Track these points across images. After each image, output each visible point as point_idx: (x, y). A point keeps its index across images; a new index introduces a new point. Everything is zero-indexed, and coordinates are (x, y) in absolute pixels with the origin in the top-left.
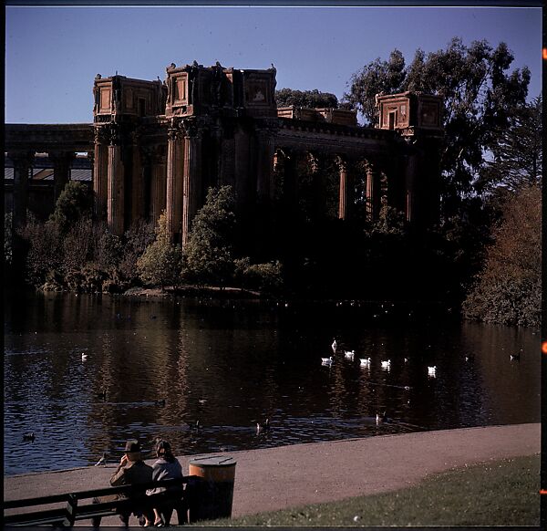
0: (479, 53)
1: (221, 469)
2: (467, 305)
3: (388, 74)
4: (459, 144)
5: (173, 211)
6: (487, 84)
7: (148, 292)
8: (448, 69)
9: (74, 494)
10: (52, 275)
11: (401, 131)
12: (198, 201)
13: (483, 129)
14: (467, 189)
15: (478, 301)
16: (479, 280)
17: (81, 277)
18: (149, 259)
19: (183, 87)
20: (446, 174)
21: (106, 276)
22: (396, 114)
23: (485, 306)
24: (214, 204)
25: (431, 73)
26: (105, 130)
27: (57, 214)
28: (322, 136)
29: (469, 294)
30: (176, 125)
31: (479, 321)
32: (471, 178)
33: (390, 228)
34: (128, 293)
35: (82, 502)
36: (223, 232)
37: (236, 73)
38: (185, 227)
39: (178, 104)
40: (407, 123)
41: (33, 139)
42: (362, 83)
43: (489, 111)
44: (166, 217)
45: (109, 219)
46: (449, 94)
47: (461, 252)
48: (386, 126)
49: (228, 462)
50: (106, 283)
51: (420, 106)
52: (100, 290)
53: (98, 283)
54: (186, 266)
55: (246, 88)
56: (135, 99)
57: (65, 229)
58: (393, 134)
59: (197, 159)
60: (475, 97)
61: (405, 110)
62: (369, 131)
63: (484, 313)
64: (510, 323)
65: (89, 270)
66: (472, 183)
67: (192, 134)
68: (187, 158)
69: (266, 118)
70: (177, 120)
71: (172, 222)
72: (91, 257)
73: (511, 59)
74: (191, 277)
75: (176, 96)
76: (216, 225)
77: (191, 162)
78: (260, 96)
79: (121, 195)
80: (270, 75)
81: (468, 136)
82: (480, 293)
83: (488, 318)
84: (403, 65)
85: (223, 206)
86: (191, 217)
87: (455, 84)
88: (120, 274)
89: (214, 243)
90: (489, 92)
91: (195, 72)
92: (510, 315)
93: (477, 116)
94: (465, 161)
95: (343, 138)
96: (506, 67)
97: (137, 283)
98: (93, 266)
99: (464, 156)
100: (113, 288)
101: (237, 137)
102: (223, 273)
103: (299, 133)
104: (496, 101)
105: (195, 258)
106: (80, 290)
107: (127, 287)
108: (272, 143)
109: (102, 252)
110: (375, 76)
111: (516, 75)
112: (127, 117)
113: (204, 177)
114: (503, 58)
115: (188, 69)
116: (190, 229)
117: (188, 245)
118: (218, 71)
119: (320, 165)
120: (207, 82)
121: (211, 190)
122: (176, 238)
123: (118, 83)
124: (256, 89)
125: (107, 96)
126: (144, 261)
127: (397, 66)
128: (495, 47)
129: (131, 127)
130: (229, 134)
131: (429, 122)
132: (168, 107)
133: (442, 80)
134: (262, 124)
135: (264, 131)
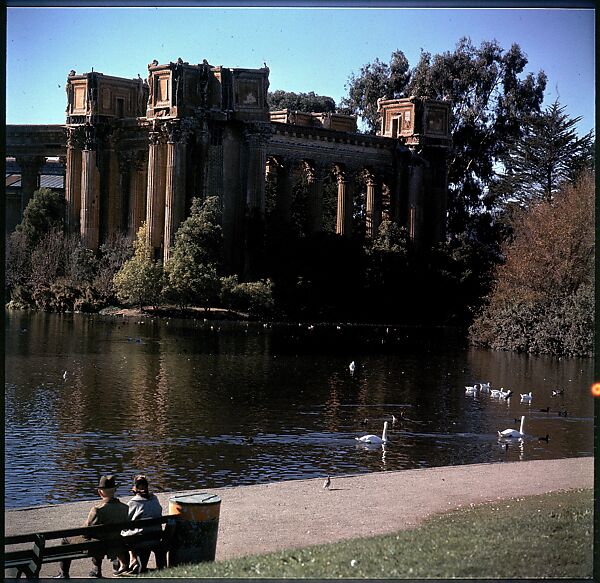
0: (489, 56)
1: (205, 507)
2: (474, 330)
3: (391, 76)
4: (467, 155)
5: (154, 223)
7: (125, 312)
8: (456, 73)
9: (41, 534)
10: (18, 291)
11: (405, 139)
12: (182, 212)
13: (494, 138)
14: (476, 203)
15: (487, 325)
17: (50, 295)
18: (126, 276)
19: (166, 86)
20: (453, 187)
21: (78, 294)
22: (400, 120)
23: (494, 330)
24: (199, 217)
25: (437, 75)
26: (79, 132)
27: (25, 224)
28: (318, 143)
29: (476, 318)
30: (157, 128)
31: (487, 347)
32: (480, 192)
33: (391, 245)
34: (103, 312)
35: (50, 543)
36: (209, 247)
37: (225, 72)
38: (167, 241)
39: (160, 105)
40: (412, 130)
42: (362, 86)
43: (501, 119)
44: (145, 230)
45: (83, 230)
46: (457, 99)
47: (468, 272)
48: (389, 134)
49: (212, 500)
50: (79, 302)
51: (426, 113)
52: (71, 309)
53: (69, 302)
54: (168, 283)
55: (235, 89)
56: (113, 100)
57: (34, 241)
58: (396, 143)
59: (181, 166)
60: (485, 103)
61: (409, 116)
62: (370, 139)
63: (492, 339)
64: (519, 351)
65: (59, 287)
66: (481, 197)
67: (176, 138)
68: (169, 165)
69: (258, 123)
70: (160, 122)
71: (152, 234)
72: (61, 272)
73: (524, 62)
74: (172, 296)
75: (158, 97)
76: (202, 239)
77: (174, 168)
78: (251, 98)
79: (96, 205)
80: (262, 75)
81: (478, 145)
82: (489, 316)
83: (497, 345)
84: (407, 66)
85: (209, 219)
86: (173, 230)
87: (464, 88)
88: (94, 291)
89: (198, 258)
90: (500, 99)
91: (179, 69)
92: (521, 341)
93: (488, 124)
94: (473, 173)
95: (342, 146)
96: (520, 70)
97: (113, 302)
98: (64, 282)
99: (474, 167)
100: (86, 308)
101: (225, 143)
102: (208, 293)
103: (294, 140)
104: (508, 108)
105: (178, 274)
106: (49, 309)
107: (101, 307)
108: (264, 150)
109: (74, 268)
110: (376, 79)
111: (530, 79)
112: (103, 118)
113: (190, 186)
114: (516, 61)
115: (172, 66)
116: (172, 244)
117: (171, 262)
118: (204, 70)
119: (315, 175)
120: (193, 81)
121: (195, 200)
122: (157, 254)
123: (95, 80)
124: (247, 91)
125: (81, 95)
126: (121, 277)
127: (401, 67)
128: (506, 50)
129: (108, 130)
130: (216, 140)
131: (435, 130)
132: (150, 108)
133: (449, 84)
134: (252, 129)
135: (255, 137)
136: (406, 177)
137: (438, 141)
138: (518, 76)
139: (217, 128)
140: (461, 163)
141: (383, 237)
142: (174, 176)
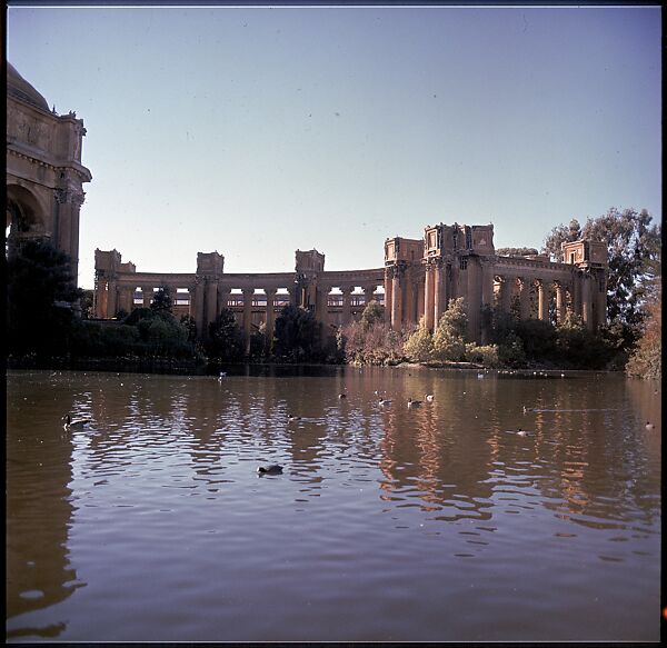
0: (629, 217)
2: (629, 366)
3: (570, 233)
4: (618, 274)
5: (429, 315)
6: (636, 235)
7: (412, 365)
8: (608, 227)
10: (358, 356)
12: (444, 307)
13: (631, 266)
14: (624, 302)
15: (639, 362)
16: (639, 347)
17: (373, 357)
18: (410, 344)
19: (434, 239)
20: (610, 293)
21: (387, 356)
22: (576, 254)
23: (645, 365)
24: (453, 311)
25: (597, 229)
26: (391, 269)
27: (363, 320)
29: (631, 358)
31: (640, 378)
32: (627, 296)
33: (572, 325)
34: (400, 366)
36: (459, 326)
37: (467, 228)
38: (436, 324)
39: (431, 249)
40: (583, 259)
41: (354, 279)
42: (553, 240)
43: (637, 251)
44: (423, 320)
45: (393, 322)
46: (610, 242)
47: (621, 340)
48: (569, 262)
50: (387, 360)
51: (591, 249)
52: (383, 364)
53: (382, 360)
54: (433, 347)
55: (474, 237)
56: (408, 251)
57: (367, 329)
58: (573, 267)
59: (443, 282)
60: (628, 241)
61: (581, 251)
62: (558, 266)
63: (644, 371)
65: (378, 353)
66: (627, 298)
67: (440, 267)
68: (436, 281)
69: (488, 256)
70: (431, 259)
71: (428, 322)
72: (380, 345)
73: (651, 219)
74: (439, 356)
75: (430, 245)
76: (454, 322)
77: (439, 283)
78: (483, 242)
79: (400, 308)
80: (490, 229)
81: (625, 269)
82: (641, 356)
83: (648, 376)
84: (579, 228)
85: (459, 310)
86: (439, 318)
87: (614, 237)
88: (395, 354)
89: (452, 333)
90: (637, 241)
91: (441, 229)
93: (630, 256)
94: (622, 285)
95: (540, 270)
96: (648, 224)
97: (405, 360)
98: (380, 350)
99: (622, 281)
100: (391, 364)
101: (469, 268)
104: (642, 245)
105: (439, 342)
106: (372, 365)
107: (399, 363)
108: (492, 272)
109: (387, 344)
110: (560, 234)
111: (655, 228)
112: (403, 261)
113: (448, 293)
114: (645, 219)
115: (437, 227)
116: (438, 326)
117: (437, 335)
118: (455, 229)
119: (524, 286)
120: (448, 235)
121: (451, 301)
122: (431, 332)
123: (398, 241)
124: (481, 238)
125: (392, 250)
126: (407, 346)
127: (576, 228)
128: (638, 213)
129: (406, 268)
130: (463, 267)
131: (597, 259)
132: (426, 252)
133: (604, 234)
134: (484, 259)
135: (486, 264)
136: (580, 287)
137: (600, 265)
138: (647, 227)
139: (464, 260)
140: (614, 279)
141: (566, 321)
142: (439, 288)
